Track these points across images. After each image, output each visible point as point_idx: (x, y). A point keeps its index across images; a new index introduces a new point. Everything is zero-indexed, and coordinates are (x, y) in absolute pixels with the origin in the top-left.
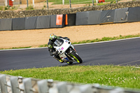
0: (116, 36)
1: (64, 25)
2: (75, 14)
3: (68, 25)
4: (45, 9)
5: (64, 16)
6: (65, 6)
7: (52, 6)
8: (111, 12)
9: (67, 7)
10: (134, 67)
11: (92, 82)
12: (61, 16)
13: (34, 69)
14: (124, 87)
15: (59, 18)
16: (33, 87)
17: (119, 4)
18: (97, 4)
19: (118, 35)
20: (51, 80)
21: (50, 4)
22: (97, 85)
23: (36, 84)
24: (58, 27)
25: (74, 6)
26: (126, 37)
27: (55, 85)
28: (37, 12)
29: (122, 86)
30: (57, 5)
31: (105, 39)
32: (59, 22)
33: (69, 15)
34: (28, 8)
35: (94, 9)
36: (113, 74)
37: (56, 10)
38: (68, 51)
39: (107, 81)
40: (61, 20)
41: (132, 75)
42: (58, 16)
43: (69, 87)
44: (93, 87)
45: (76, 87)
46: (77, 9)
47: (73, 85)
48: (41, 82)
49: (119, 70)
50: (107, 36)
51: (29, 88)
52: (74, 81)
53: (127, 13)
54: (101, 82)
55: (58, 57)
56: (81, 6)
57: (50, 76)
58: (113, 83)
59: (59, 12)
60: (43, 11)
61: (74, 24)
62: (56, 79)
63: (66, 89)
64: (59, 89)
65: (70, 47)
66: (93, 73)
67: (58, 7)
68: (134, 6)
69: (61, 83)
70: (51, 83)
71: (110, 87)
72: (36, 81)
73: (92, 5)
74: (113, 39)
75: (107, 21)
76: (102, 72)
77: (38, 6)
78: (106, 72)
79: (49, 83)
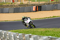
1: (36, 11)
2: (41, 6)
3: (38, 11)
4: (28, 4)
5: (36, 7)
6: (36, 3)
7: (31, 3)
11: (48, 35)
12: (35, 7)
13: (23, 30)
15: (34, 8)
16: (23, 37)
18: (50, 2)
22: (50, 37)
23: (24, 36)
24: (34, 12)
25: (41, 3)
27: (32, 36)
28: (25, 5)
32: (34, 9)
33: (38, 6)
34: (21, 3)
35: (49, 4)
36: (57, 32)
37: (33, 4)
39: (55, 35)
40: (35, 9)
42: (34, 7)
44: (49, 37)
45: (41, 37)
46: (42, 4)
47: (40, 36)
48: (26, 35)
50: (54, 16)
51: (21, 38)
54: (52, 35)
55: (26, 25)
56: (43, 2)
57: (30, 33)
58: (57, 36)
59: (34, 5)
61: (41, 10)
62: (33, 34)
64: (34, 38)
65: (31, 21)
66: (49, 32)
67: (34, 3)
69: (35, 36)
70: (31, 35)
71: (56, 38)
72: (24, 35)
73: (48, 2)
74: (57, 17)
75: (55, 9)
76: (52, 31)
77: (25, 3)
78: (54, 31)
79: (30, 35)
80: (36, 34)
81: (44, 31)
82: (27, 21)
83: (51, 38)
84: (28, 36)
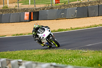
0: (68, 28)
1: (30, 20)
2: (38, 12)
3: (33, 20)
4: (16, 8)
5: (30, 13)
6: (30, 6)
7: (22, 6)
8: (64, 11)
9: (32, 6)
10: (81, 50)
11: (50, 62)
12: (28, 13)
13: (8, 52)
14: (73, 65)
15: (27, 15)
16: (7, 65)
17: (70, 5)
18: (54, 5)
19: (70, 28)
20: (21, 60)
21: (20, 4)
22: (54, 64)
23: (9, 63)
24: (26, 21)
25: (38, 6)
26: (75, 29)
27: (23, 64)
28: (11, 10)
29: (72, 64)
30: (25, 5)
31: (60, 30)
32: (26, 17)
33: (34, 13)
34: (4, 7)
35: (52, 8)
36: (65, 56)
37: (24, 9)
38: (48, 37)
39: (61, 61)
40: (28, 16)
41: (79, 57)
42: (26, 13)
43: (34, 65)
44: (51, 65)
45: (39, 65)
46: (40, 8)
47: (37, 64)
48: (13, 62)
49: (70, 53)
50: (61, 28)
51: (4, 66)
52: (37, 61)
53: (76, 11)
54: (57, 62)
56: (42, 6)
57: (20, 57)
58: (66, 63)
59: (26, 10)
60: (15, 10)
61: (38, 19)
62: (25, 59)
63: (31, 66)
65: (50, 34)
66: (51, 55)
67: (26, 6)
68: (81, 6)
69: (28, 63)
70: (21, 62)
71: (63, 65)
72: (10, 61)
73: (50, 5)
74: (66, 30)
75: (61, 17)
76: (58, 54)
77: (11, 6)
78: (61, 54)
79: (19, 62)
80: (29, 60)
81: (44, 54)
82: (43, 34)
83: (55, 66)
84: (15, 63)
